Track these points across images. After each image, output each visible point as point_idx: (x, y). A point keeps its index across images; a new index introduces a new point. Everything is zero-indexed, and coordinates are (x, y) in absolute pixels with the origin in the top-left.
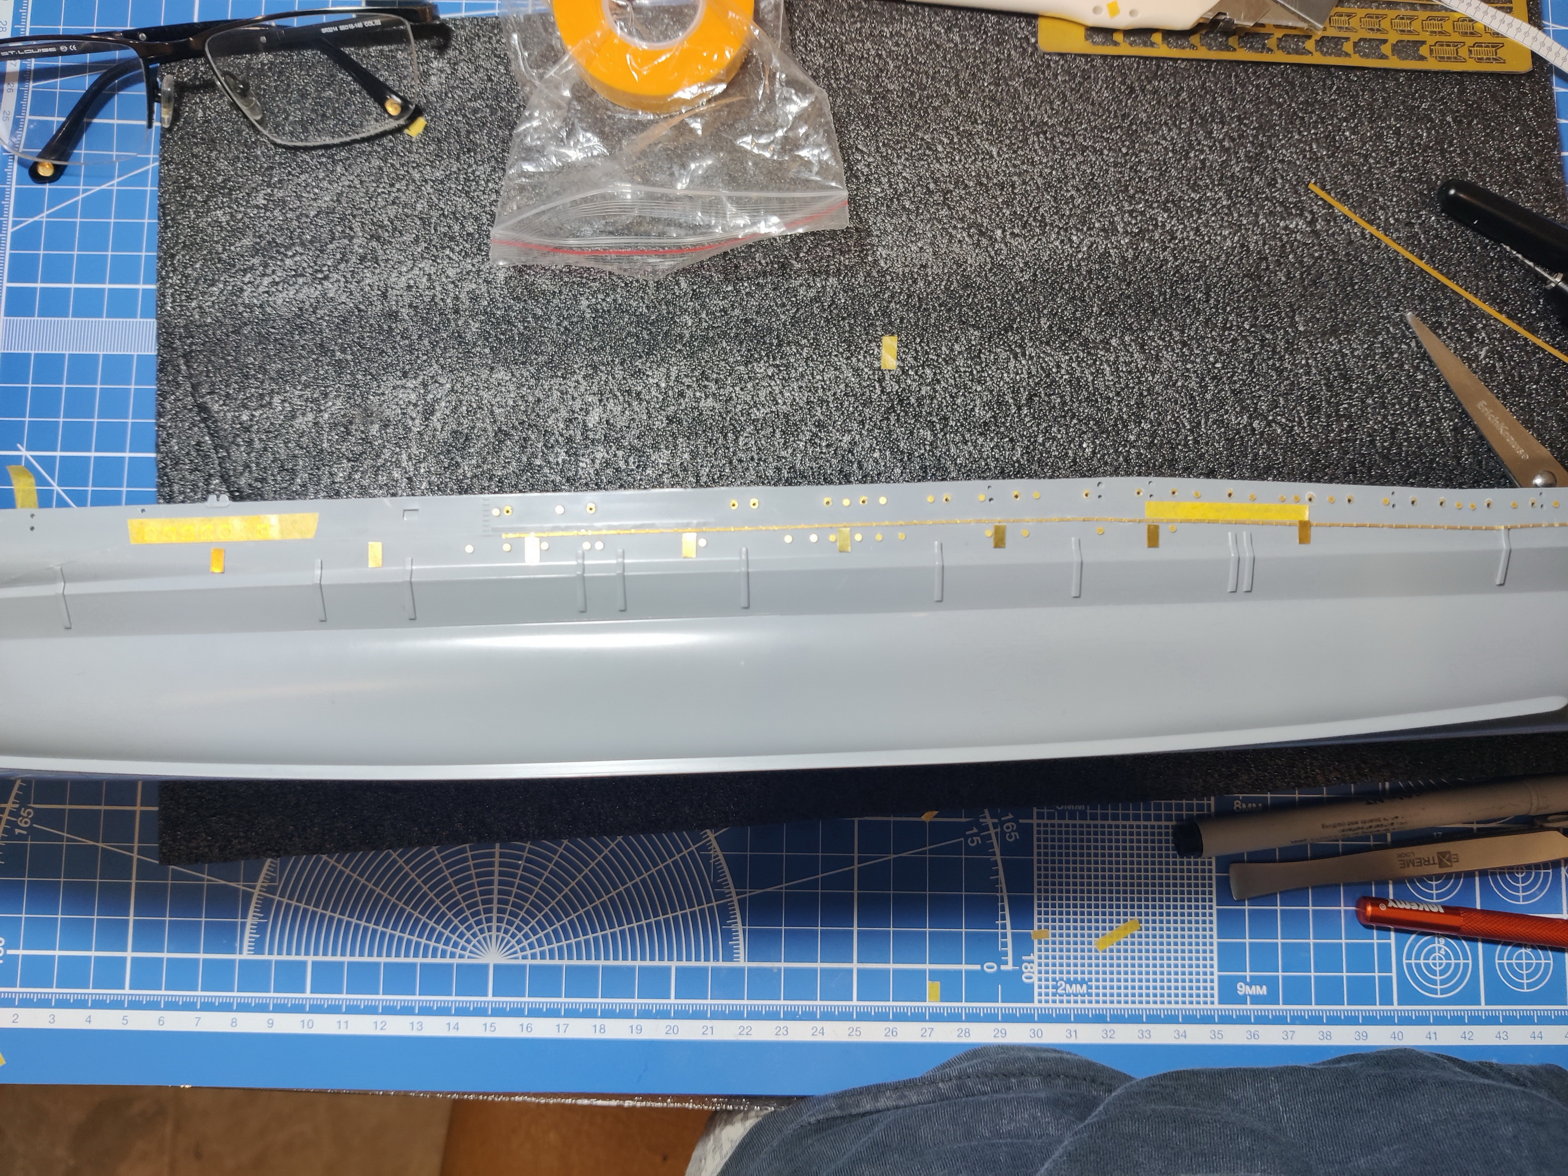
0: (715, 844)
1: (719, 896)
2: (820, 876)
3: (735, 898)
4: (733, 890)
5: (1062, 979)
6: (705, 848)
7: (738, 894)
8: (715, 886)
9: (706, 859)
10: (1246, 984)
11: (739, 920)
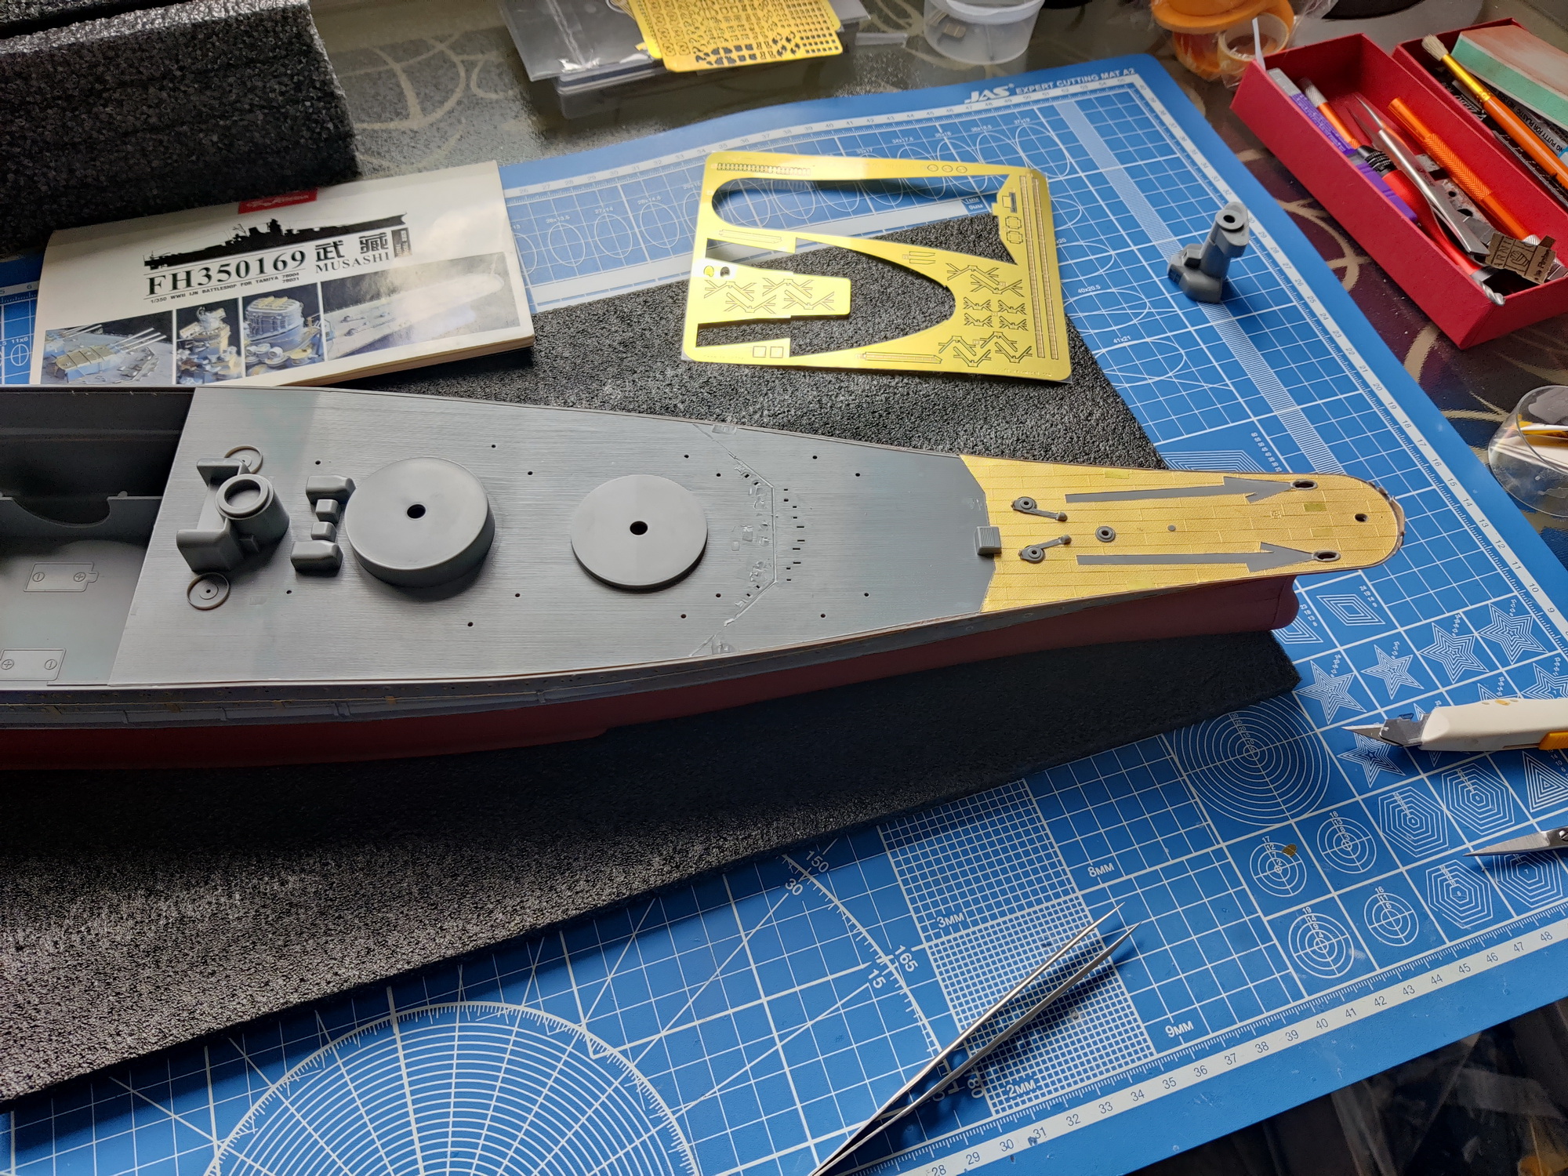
0: (637, 1072)
2: (748, 1067)
3: (673, 1119)
4: (668, 1111)
6: (628, 1079)
7: (674, 1113)
8: (648, 1113)
10: (1173, 1026)
11: (683, 1139)
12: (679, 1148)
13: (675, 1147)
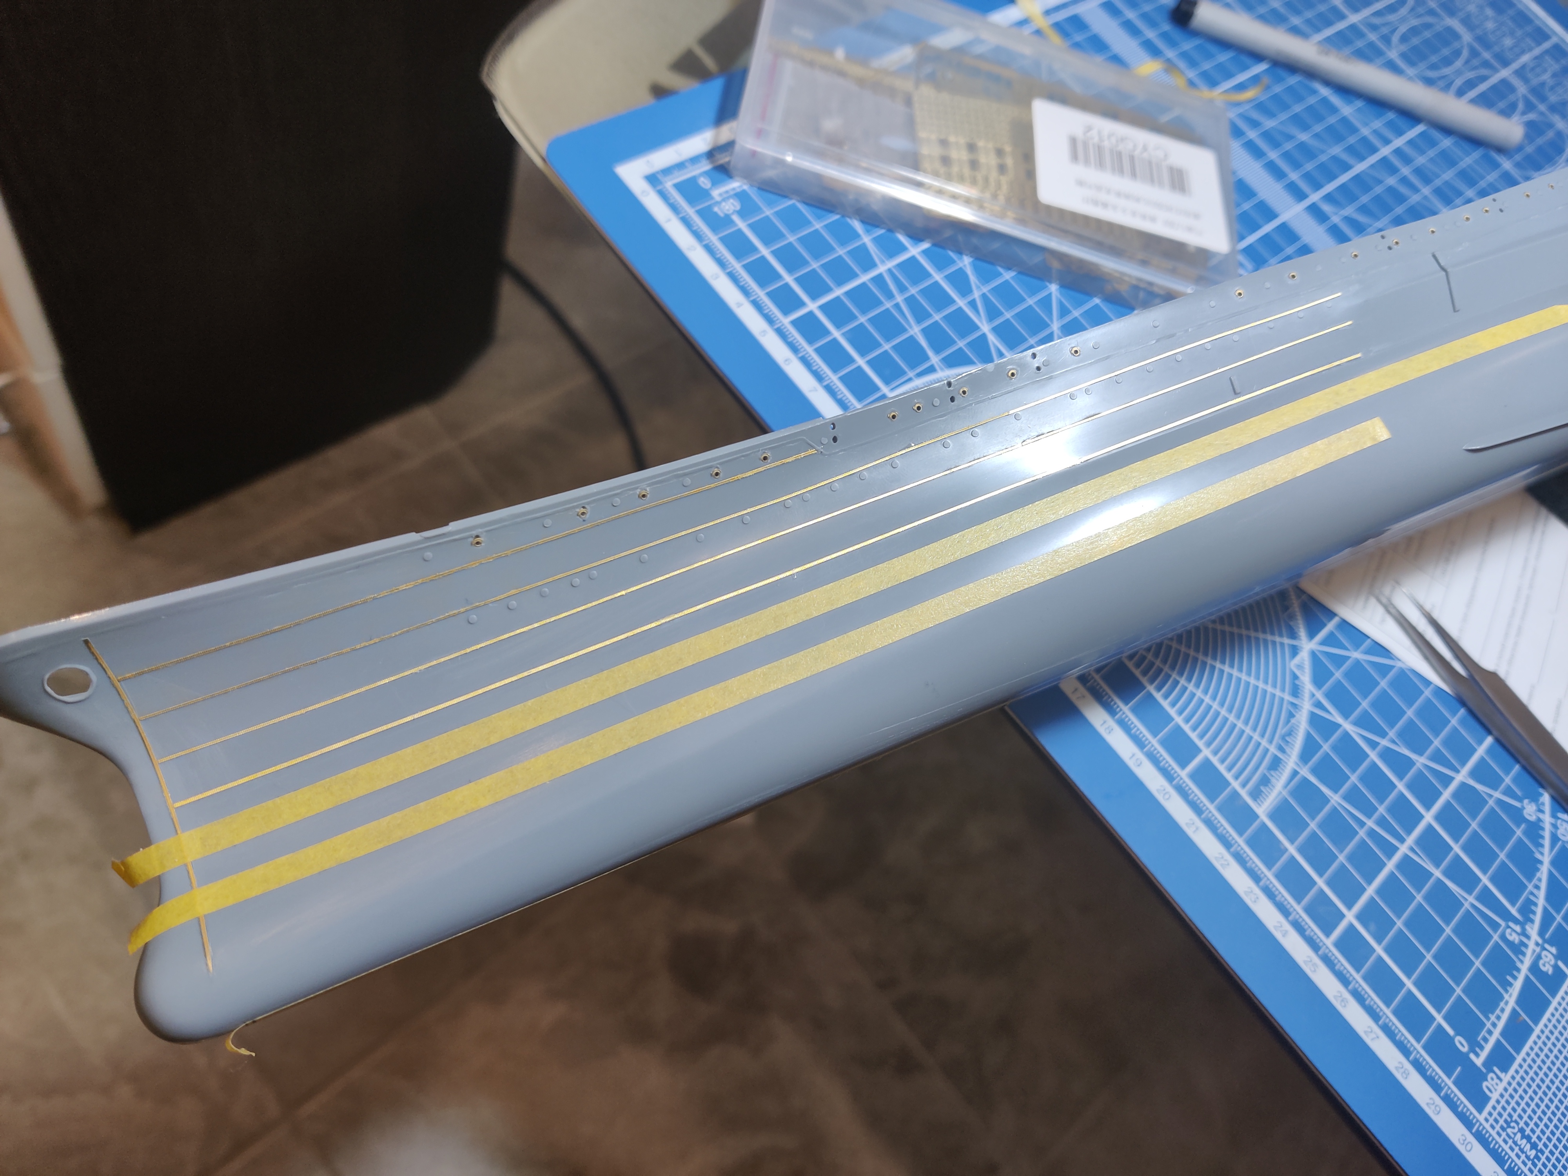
0: (1305, 713)
2: (1370, 823)
3: (1291, 764)
4: (1294, 757)
5: (1518, 1124)
6: (1296, 707)
7: (1296, 763)
11: (1283, 781)
12: (1274, 780)
13: (1273, 776)
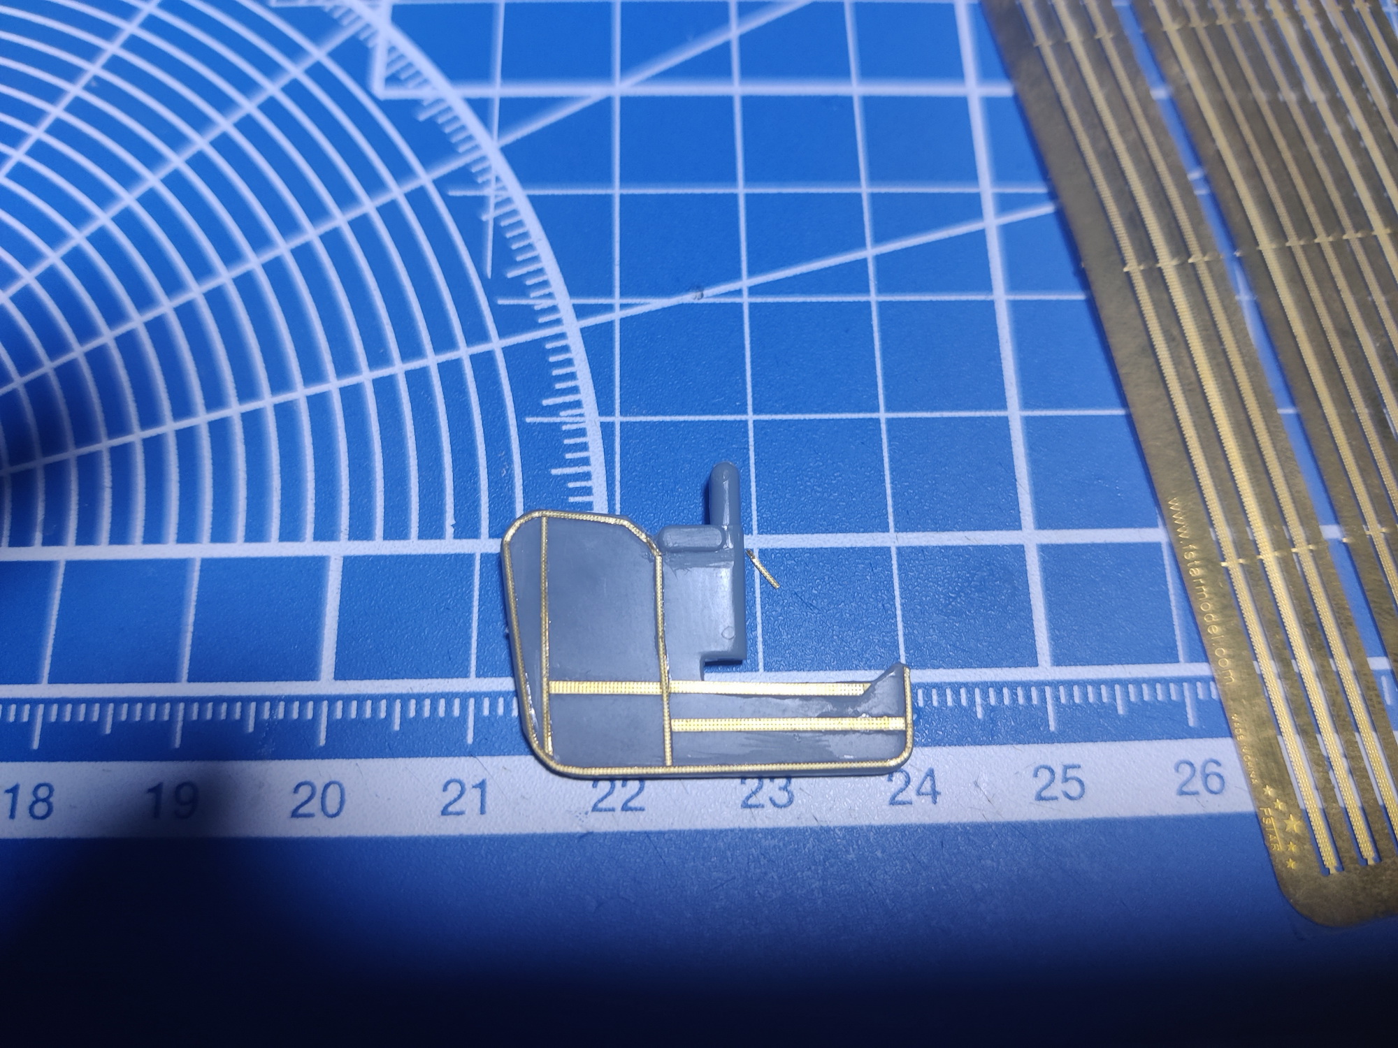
0: (500, 166)
1: (511, 321)
2: (870, 252)
3: (572, 328)
4: (564, 302)
6: (465, 176)
7: (581, 312)
8: (495, 287)
9: (468, 212)
11: (587, 394)
12: (564, 416)
13: (554, 410)
